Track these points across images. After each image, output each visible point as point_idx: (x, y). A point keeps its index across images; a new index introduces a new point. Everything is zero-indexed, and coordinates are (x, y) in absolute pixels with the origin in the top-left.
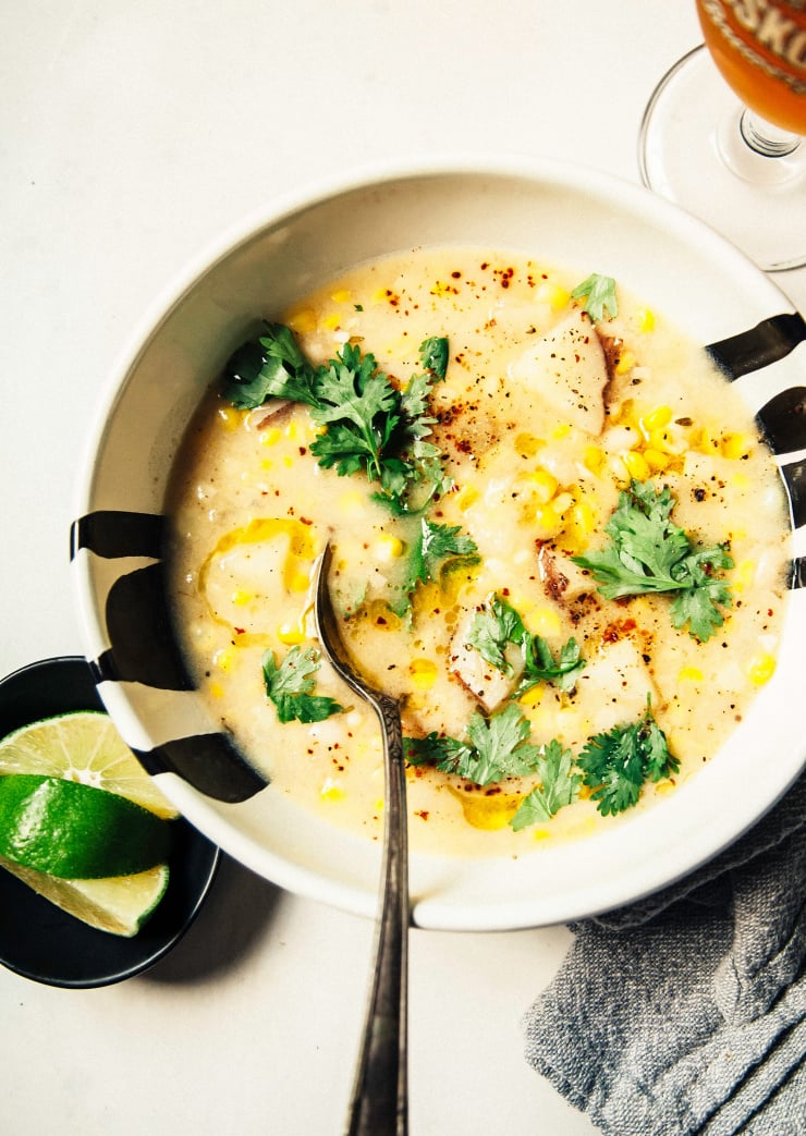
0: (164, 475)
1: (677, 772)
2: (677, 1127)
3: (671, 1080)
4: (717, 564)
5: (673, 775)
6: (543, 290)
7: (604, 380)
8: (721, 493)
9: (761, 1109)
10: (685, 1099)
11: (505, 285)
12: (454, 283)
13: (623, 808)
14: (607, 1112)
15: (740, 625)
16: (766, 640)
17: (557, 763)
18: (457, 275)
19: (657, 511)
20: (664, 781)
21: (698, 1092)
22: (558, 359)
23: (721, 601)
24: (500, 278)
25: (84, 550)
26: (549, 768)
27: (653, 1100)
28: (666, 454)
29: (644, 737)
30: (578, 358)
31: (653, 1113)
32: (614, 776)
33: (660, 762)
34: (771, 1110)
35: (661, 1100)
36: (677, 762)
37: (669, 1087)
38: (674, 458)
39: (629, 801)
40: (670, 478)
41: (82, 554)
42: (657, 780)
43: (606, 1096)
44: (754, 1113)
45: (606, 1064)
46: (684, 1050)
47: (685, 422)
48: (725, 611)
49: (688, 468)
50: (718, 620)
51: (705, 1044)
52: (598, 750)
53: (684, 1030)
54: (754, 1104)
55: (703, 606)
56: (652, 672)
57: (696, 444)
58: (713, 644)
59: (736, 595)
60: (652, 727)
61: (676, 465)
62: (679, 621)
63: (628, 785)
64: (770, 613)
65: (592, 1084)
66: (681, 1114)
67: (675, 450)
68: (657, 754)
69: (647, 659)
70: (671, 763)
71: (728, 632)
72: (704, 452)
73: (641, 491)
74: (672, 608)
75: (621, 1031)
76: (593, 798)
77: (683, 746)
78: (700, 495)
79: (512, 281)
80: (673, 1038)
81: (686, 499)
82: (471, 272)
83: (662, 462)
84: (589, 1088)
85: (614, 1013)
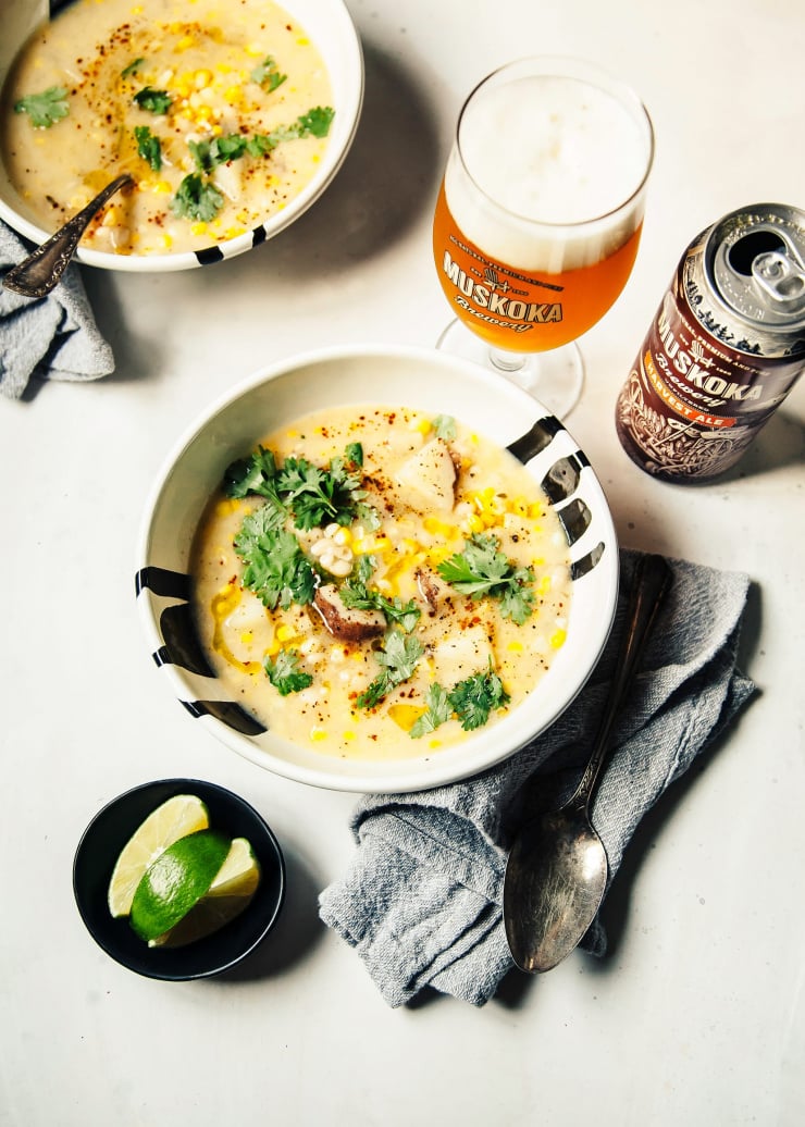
0: (187, 550)
1: (509, 702)
2: (414, 962)
3: (413, 933)
4: (525, 579)
5: (507, 705)
6: (414, 423)
7: (453, 478)
8: (527, 537)
9: (462, 956)
10: (421, 945)
11: (391, 422)
12: (361, 422)
13: (477, 726)
14: (370, 951)
15: (543, 614)
16: (559, 622)
17: (438, 696)
18: (362, 418)
19: (490, 548)
20: (501, 708)
21: (430, 942)
22: (425, 466)
23: (530, 601)
24: (388, 419)
25: (145, 588)
26: (433, 700)
27: (400, 944)
28: (493, 515)
29: (488, 682)
30: (437, 466)
31: (399, 951)
32: (471, 706)
33: (498, 695)
34: (467, 958)
35: (404, 945)
36: (509, 697)
37: (412, 937)
38: (497, 517)
39: (482, 721)
40: (497, 531)
41: (145, 591)
42: (496, 708)
43: (372, 941)
44: (458, 959)
45: (374, 921)
46: (426, 915)
47: (502, 496)
48: (534, 607)
49: (507, 524)
50: (529, 613)
51: (438, 912)
52: (461, 691)
53: (424, 902)
54: (458, 954)
55: (519, 604)
56: (494, 646)
57: (511, 509)
58: (527, 627)
59: (539, 597)
60: (493, 676)
61: (498, 522)
62: (505, 614)
63: (480, 711)
64: (561, 605)
65: (364, 933)
66: (418, 954)
67: (498, 512)
68: (496, 693)
69: (490, 639)
70: (504, 698)
71: (536, 619)
72: (516, 514)
73: (478, 539)
74: (501, 607)
75: (385, 901)
76: (460, 720)
77: (513, 687)
78: (515, 539)
79: (394, 420)
80: (417, 906)
81: (508, 542)
82: (369, 416)
83: (491, 521)
84: (362, 936)
85: (382, 890)
